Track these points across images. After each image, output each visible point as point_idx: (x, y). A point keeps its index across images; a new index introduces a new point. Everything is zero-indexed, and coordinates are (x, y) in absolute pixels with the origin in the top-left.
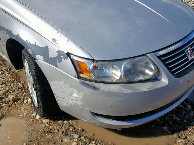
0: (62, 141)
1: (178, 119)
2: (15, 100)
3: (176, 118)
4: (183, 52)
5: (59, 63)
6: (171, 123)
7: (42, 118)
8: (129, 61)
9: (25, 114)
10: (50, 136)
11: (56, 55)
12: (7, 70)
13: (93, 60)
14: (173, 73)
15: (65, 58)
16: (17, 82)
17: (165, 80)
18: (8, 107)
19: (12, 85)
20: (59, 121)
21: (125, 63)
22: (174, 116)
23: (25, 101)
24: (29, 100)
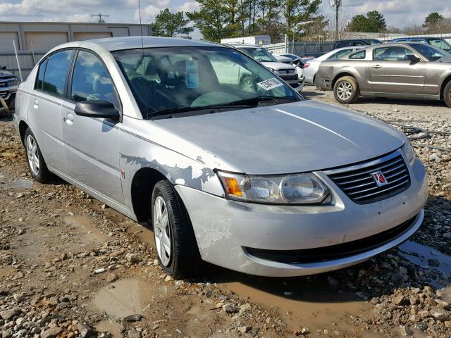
0: (202, 302)
1: (381, 282)
2: (135, 261)
3: (378, 280)
4: (368, 175)
5: (204, 182)
6: (369, 288)
7: (174, 279)
8: (289, 177)
9: (150, 276)
10: (185, 298)
11: (200, 173)
12: (122, 231)
13: (244, 174)
14: (351, 197)
15: (211, 175)
16: (136, 244)
17: (340, 205)
18: (124, 269)
19: (129, 246)
20: (199, 284)
21: (284, 179)
22: (375, 278)
23: (149, 263)
24: (156, 261)
